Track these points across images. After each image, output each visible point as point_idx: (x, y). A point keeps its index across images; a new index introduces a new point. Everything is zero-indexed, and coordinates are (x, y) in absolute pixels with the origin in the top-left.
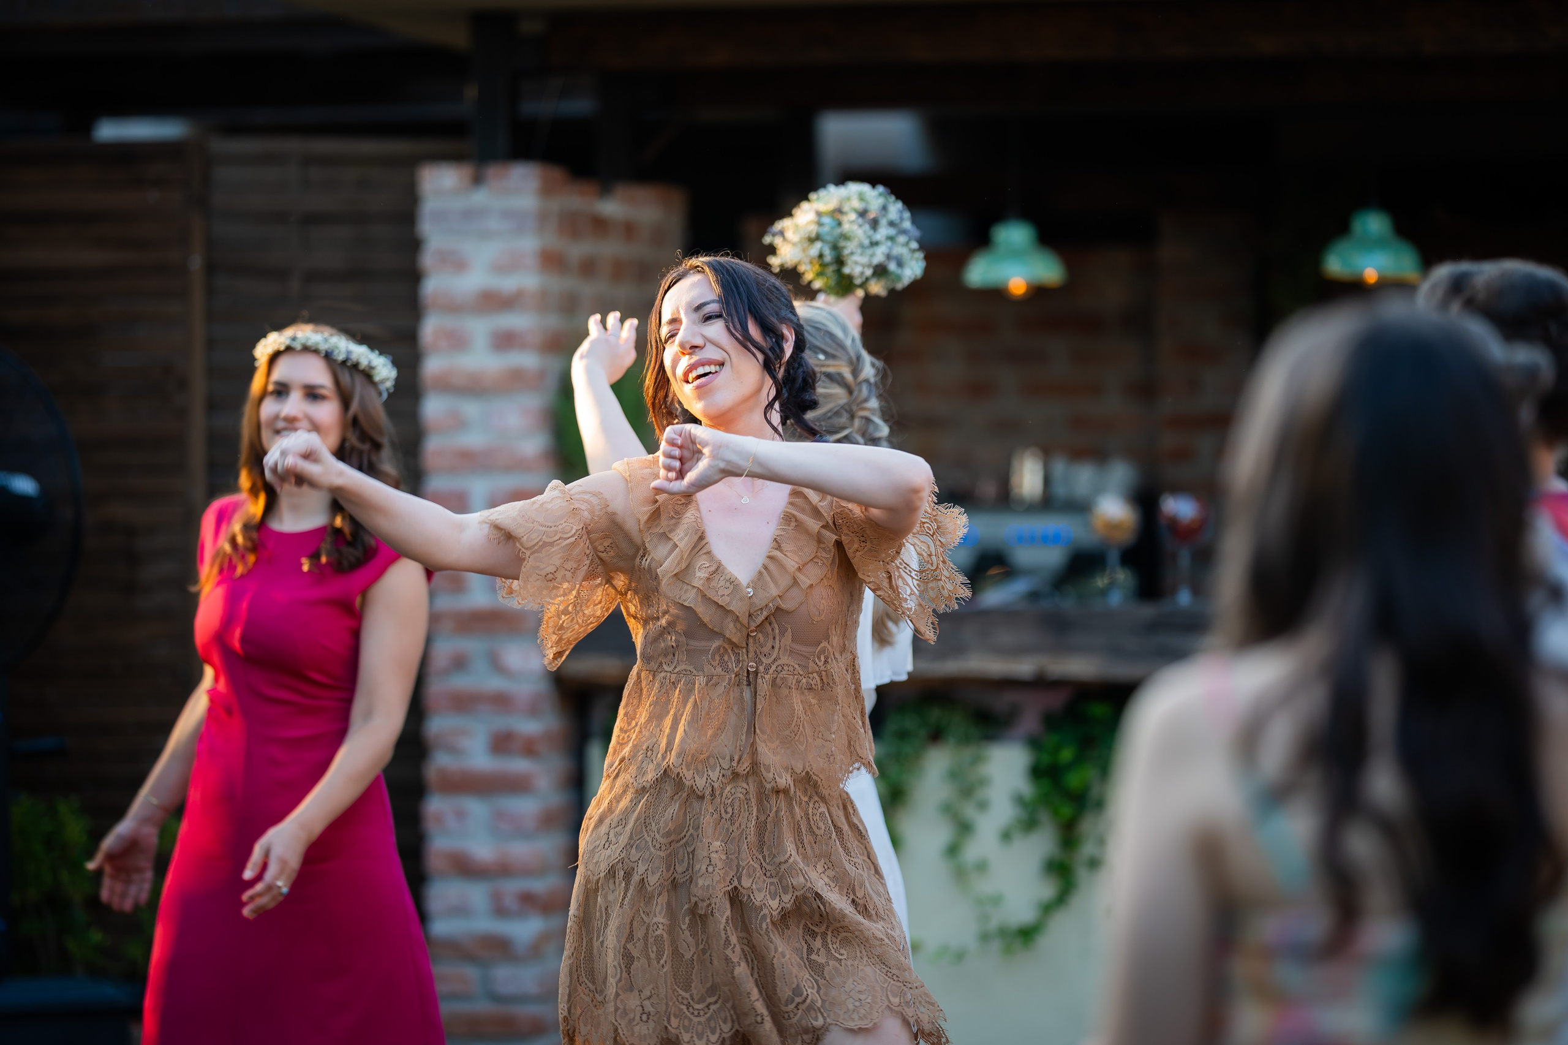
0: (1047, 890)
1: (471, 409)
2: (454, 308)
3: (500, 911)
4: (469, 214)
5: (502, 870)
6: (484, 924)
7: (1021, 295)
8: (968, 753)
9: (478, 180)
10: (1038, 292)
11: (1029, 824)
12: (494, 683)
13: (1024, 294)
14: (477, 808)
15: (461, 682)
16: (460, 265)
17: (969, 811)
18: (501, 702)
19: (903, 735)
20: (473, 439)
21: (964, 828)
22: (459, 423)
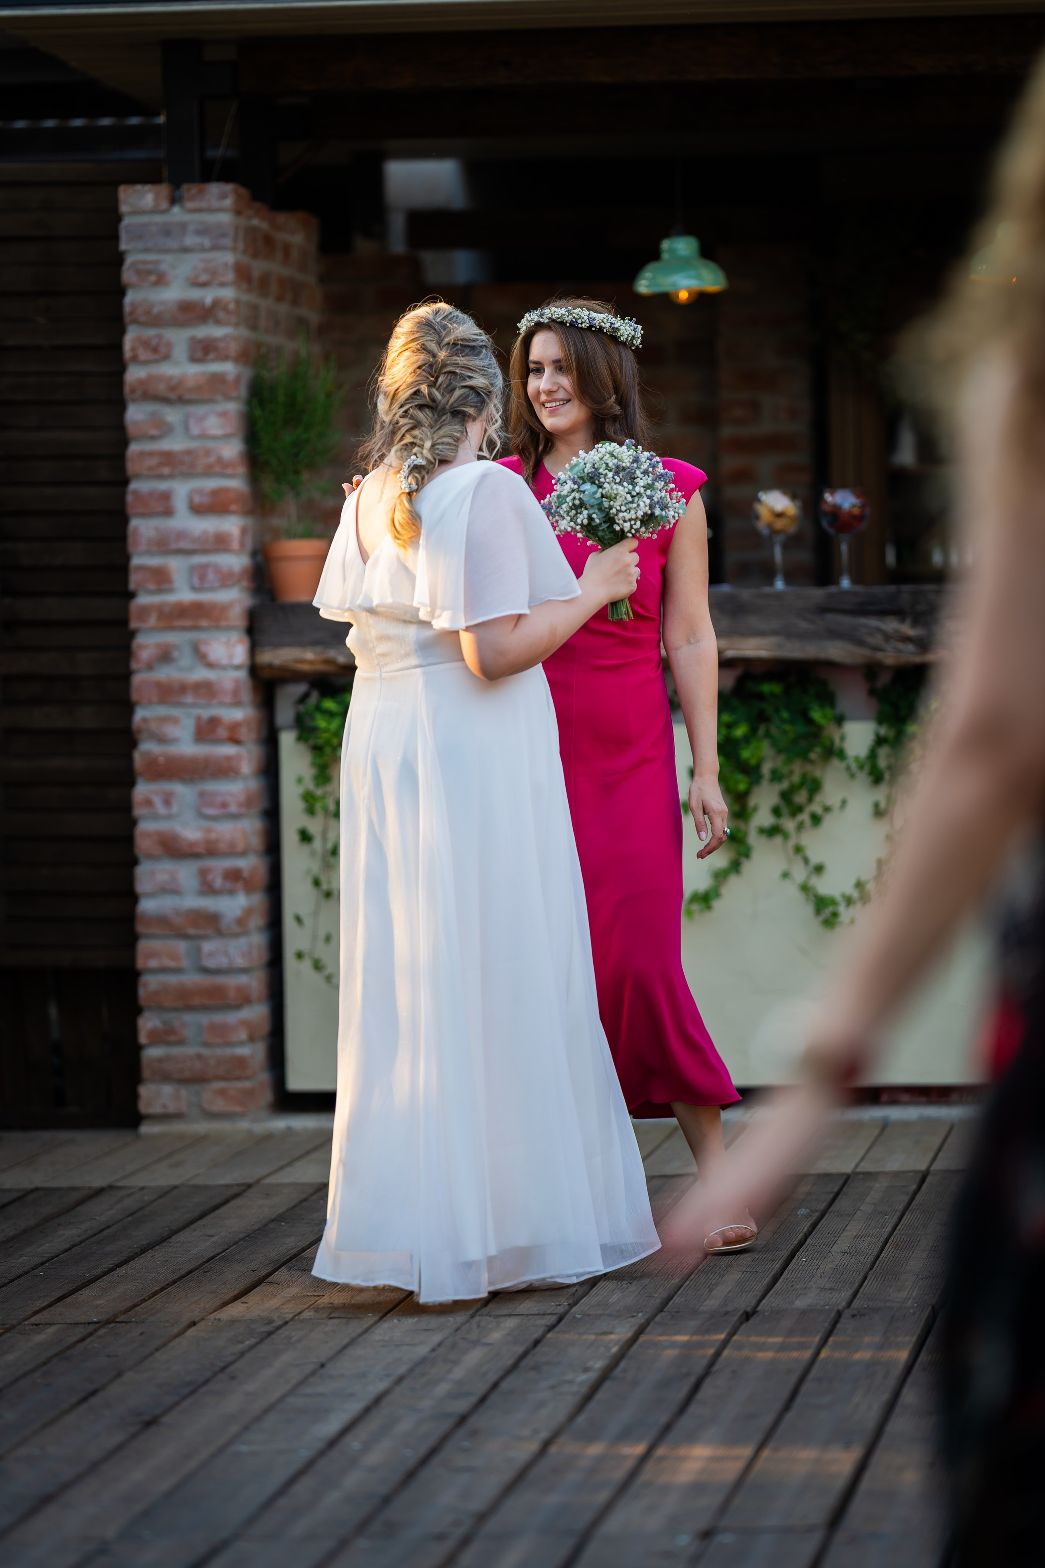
1: (172, 415)
2: (155, 320)
3: (208, 889)
4: (167, 231)
5: (211, 850)
6: (193, 902)
7: (684, 302)
9: (174, 200)
10: (701, 299)
12: (201, 674)
13: (688, 299)
14: (183, 792)
15: (164, 674)
16: (161, 280)
18: (206, 690)
20: (175, 444)
22: (165, 430)
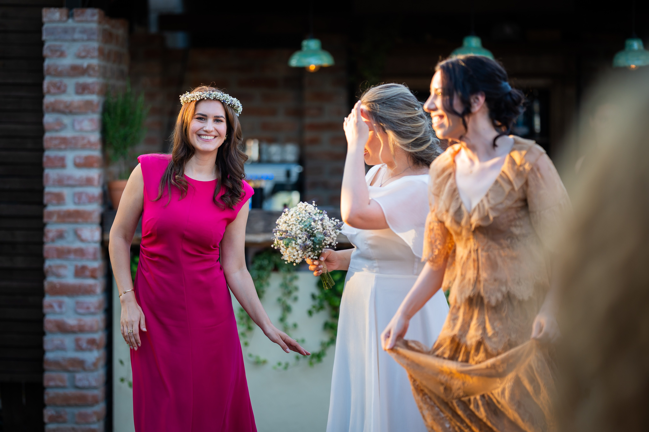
0: (326, 338)
1: (66, 120)
2: (59, 74)
3: (79, 348)
4: (66, 31)
5: (81, 329)
6: (72, 354)
7: (312, 71)
8: (289, 276)
9: (70, 16)
10: (321, 69)
11: (321, 308)
12: (78, 245)
13: (315, 69)
14: (68, 301)
15: (60, 244)
16: (62, 55)
17: (289, 302)
18: (80, 253)
19: (261, 268)
20: (68, 134)
21: (287, 309)
22: (63, 127)
